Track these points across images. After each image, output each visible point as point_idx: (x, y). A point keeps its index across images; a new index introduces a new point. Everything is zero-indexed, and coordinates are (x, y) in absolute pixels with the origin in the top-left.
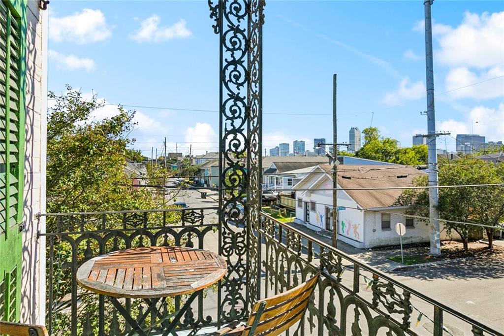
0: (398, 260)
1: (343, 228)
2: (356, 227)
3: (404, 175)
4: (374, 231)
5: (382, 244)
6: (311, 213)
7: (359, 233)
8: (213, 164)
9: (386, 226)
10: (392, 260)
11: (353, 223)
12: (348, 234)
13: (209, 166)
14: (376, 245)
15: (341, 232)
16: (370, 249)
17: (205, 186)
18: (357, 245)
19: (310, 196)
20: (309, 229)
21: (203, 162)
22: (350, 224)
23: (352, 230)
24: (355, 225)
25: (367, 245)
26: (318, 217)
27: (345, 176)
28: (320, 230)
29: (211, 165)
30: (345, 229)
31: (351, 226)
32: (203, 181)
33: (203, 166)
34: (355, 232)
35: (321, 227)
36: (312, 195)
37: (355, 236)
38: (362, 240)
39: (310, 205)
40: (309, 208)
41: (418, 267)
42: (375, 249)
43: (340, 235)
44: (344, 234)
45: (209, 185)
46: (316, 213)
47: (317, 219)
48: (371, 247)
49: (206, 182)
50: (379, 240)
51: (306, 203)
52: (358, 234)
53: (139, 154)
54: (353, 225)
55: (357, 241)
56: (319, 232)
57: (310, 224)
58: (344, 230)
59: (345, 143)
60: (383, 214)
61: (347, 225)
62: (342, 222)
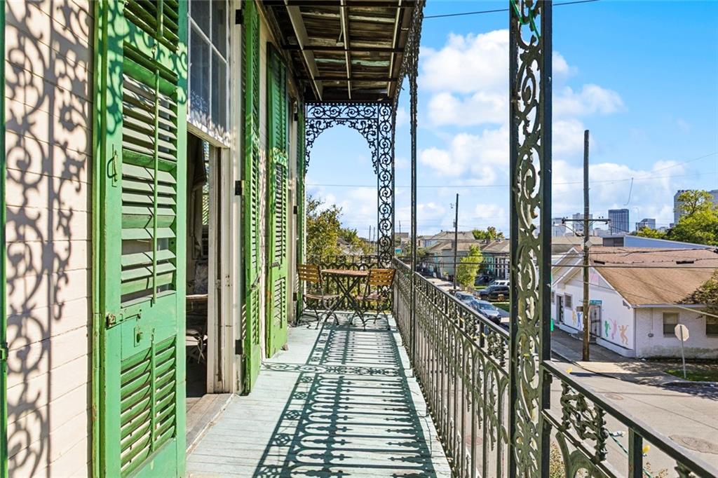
0: (679, 374)
1: (606, 331)
2: (623, 329)
3: (689, 260)
4: (651, 336)
5: (663, 355)
6: (566, 311)
7: (628, 337)
8: (445, 247)
9: (669, 331)
10: (670, 373)
11: (619, 325)
12: (613, 338)
13: (440, 249)
14: (653, 354)
15: (604, 336)
16: (643, 359)
17: (435, 274)
18: (623, 352)
19: (565, 288)
20: (562, 330)
21: (433, 243)
22: (615, 325)
23: (619, 332)
24: (623, 327)
25: (639, 354)
26: (574, 315)
27: (598, 260)
28: (577, 332)
29: (442, 248)
30: (610, 332)
31: (618, 328)
32: (432, 268)
33: (432, 248)
34: (622, 335)
35: (578, 328)
36: (567, 286)
37: (623, 342)
38: (631, 347)
39: (564, 299)
40: (564, 304)
41: (709, 385)
42: (651, 359)
43: (603, 339)
44: (608, 339)
45: (440, 273)
46: (572, 310)
47: (574, 318)
48: (646, 356)
49: (436, 270)
50: (659, 349)
51: (560, 298)
52: (626, 337)
53: (355, 234)
54: (619, 327)
55: (625, 348)
56: (574, 334)
57: (564, 324)
58: (608, 333)
59: (601, 218)
60: (665, 315)
61: (611, 325)
62: (606, 322)
